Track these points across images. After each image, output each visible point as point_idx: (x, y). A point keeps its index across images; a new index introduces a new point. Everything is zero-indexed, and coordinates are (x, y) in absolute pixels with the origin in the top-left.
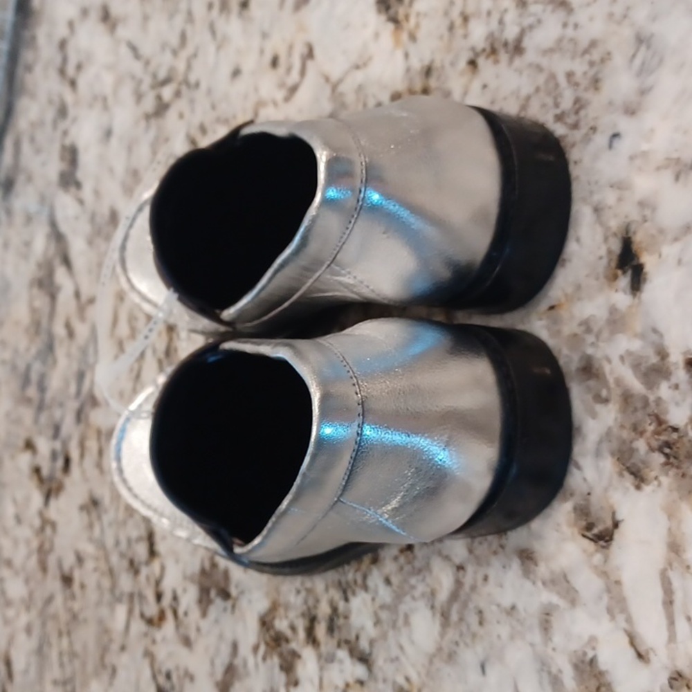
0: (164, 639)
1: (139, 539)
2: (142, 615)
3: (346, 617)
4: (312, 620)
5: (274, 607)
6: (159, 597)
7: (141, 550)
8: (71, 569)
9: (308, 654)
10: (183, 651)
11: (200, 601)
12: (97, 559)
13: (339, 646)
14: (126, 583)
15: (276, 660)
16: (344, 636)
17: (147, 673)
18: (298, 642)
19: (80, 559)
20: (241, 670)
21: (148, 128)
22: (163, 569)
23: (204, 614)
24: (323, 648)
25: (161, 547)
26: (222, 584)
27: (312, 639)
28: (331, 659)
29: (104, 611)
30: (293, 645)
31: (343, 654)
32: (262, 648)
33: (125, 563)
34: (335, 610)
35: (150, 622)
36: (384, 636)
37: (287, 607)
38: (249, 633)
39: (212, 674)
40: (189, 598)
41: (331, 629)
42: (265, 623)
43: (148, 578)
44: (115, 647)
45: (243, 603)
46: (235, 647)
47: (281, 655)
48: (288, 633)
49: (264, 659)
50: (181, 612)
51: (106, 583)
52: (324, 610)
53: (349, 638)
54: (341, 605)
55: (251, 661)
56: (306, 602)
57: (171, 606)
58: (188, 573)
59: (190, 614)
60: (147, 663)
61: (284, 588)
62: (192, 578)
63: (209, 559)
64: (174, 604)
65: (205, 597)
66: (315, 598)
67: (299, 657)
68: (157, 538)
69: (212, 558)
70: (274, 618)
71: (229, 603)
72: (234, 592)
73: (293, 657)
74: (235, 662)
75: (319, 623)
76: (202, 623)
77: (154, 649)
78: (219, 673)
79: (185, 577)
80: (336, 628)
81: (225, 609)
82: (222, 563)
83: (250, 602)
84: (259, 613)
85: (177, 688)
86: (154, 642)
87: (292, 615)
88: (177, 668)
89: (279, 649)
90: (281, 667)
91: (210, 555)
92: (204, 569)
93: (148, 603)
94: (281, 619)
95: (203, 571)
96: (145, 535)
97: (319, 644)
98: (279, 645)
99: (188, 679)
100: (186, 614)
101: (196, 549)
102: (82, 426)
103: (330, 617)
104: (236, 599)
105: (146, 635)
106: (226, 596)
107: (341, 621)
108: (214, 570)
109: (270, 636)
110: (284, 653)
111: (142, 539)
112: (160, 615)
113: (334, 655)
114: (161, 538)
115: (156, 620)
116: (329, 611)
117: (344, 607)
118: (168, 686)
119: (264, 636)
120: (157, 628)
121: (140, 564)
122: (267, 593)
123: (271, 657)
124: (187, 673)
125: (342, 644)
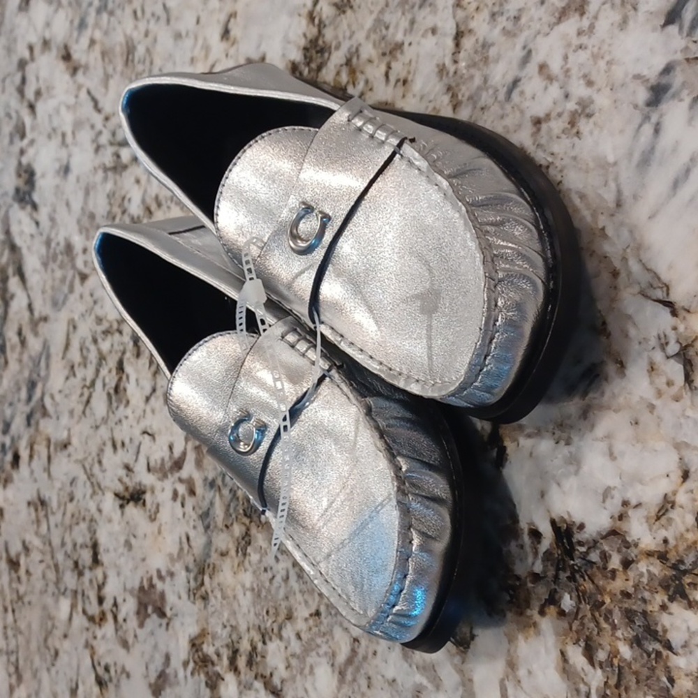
0: (103, 637)
1: (84, 546)
2: (84, 612)
3: (263, 657)
4: (235, 652)
5: (203, 634)
6: (101, 600)
7: (86, 556)
8: (18, 555)
9: (230, 678)
10: (122, 652)
11: (138, 613)
12: (43, 553)
13: (256, 678)
14: (70, 580)
15: (203, 677)
16: (261, 670)
17: (88, 661)
18: (222, 667)
19: (26, 549)
20: (172, 678)
21: (105, 179)
22: (105, 577)
23: (141, 625)
24: (242, 676)
25: (103, 557)
26: (159, 604)
27: (233, 666)
28: (249, 687)
29: (49, 600)
30: (218, 668)
31: (258, 685)
32: (191, 665)
33: (70, 564)
34: (254, 648)
35: (91, 619)
36: (293, 679)
37: (214, 637)
38: (181, 650)
39: (147, 676)
40: (128, 607)
41: (250, 663)
42: (195, 644)
43: (91, 581)
44: (58, 633)
45: (176, 623)
46: (167, 658)
47: (207, 674)
48: (215, 658)
49: (192, 674)
50: (120, 618)
51: (51, 575)
52: (245, 646)
53: (264, 674)
54: (260, 645)
55: (181, 673)
56: (230, 636)
57: (112, 611)
58: (129, 586)
59: (128, 621)
60: (87, 653)
61: (212, 621)
62: (131, 592)
63: (147, 580)
64: (114, 609)
65: (143, 611)
66: (238, 635)
67: (223, 679)
68: (101, 549)
69: (151, 579)
70: (203, 643)
71: (164, 621)
72: (169, 613)
73: (217, 678)
74: (168, 671)
75: (240, 656)
76: (139, 631)
77: (95, 643)
78: (153, 677)
79: (125, 589)
80: (254, 663)
81: (161, 625)
82: (159, 585)
83: (182, 624)
84: (190, 636)
85: (115, 680)
86: (95, 638)
87: (218, 644)
88: (115, 664)
89: (206, 669)
90: (207, 684)
91: (149, 575)
92: (143, 587)
93: (90, 603)
94: (208, 645)
95: (142, 588)
96: (90, 544)
97: (240, 673)
98: (206, 666)
99: (124, 676)
100: (125, 620)
101: (136, 568)
102: (32, 430)
103: (250, 653)
104: (170, 619)
105: (88, 629)
106: (162, 614)
107: (259, 659)
108: (152, 590)
109: (199, 657)
110: (210, 673)
111: (87, 546)
112: (102, 616)
113: (252, 684)
114: (104, 550)
115: (97, 620)
116: (249, 648)
117: (262, 648)
118: (106, 677)
119: (194, 655)
120: (97, 626)
121: (84, 567)
122: (197, 621)
123: (199, 674)
124: (124, 670)
125: (259, 677)
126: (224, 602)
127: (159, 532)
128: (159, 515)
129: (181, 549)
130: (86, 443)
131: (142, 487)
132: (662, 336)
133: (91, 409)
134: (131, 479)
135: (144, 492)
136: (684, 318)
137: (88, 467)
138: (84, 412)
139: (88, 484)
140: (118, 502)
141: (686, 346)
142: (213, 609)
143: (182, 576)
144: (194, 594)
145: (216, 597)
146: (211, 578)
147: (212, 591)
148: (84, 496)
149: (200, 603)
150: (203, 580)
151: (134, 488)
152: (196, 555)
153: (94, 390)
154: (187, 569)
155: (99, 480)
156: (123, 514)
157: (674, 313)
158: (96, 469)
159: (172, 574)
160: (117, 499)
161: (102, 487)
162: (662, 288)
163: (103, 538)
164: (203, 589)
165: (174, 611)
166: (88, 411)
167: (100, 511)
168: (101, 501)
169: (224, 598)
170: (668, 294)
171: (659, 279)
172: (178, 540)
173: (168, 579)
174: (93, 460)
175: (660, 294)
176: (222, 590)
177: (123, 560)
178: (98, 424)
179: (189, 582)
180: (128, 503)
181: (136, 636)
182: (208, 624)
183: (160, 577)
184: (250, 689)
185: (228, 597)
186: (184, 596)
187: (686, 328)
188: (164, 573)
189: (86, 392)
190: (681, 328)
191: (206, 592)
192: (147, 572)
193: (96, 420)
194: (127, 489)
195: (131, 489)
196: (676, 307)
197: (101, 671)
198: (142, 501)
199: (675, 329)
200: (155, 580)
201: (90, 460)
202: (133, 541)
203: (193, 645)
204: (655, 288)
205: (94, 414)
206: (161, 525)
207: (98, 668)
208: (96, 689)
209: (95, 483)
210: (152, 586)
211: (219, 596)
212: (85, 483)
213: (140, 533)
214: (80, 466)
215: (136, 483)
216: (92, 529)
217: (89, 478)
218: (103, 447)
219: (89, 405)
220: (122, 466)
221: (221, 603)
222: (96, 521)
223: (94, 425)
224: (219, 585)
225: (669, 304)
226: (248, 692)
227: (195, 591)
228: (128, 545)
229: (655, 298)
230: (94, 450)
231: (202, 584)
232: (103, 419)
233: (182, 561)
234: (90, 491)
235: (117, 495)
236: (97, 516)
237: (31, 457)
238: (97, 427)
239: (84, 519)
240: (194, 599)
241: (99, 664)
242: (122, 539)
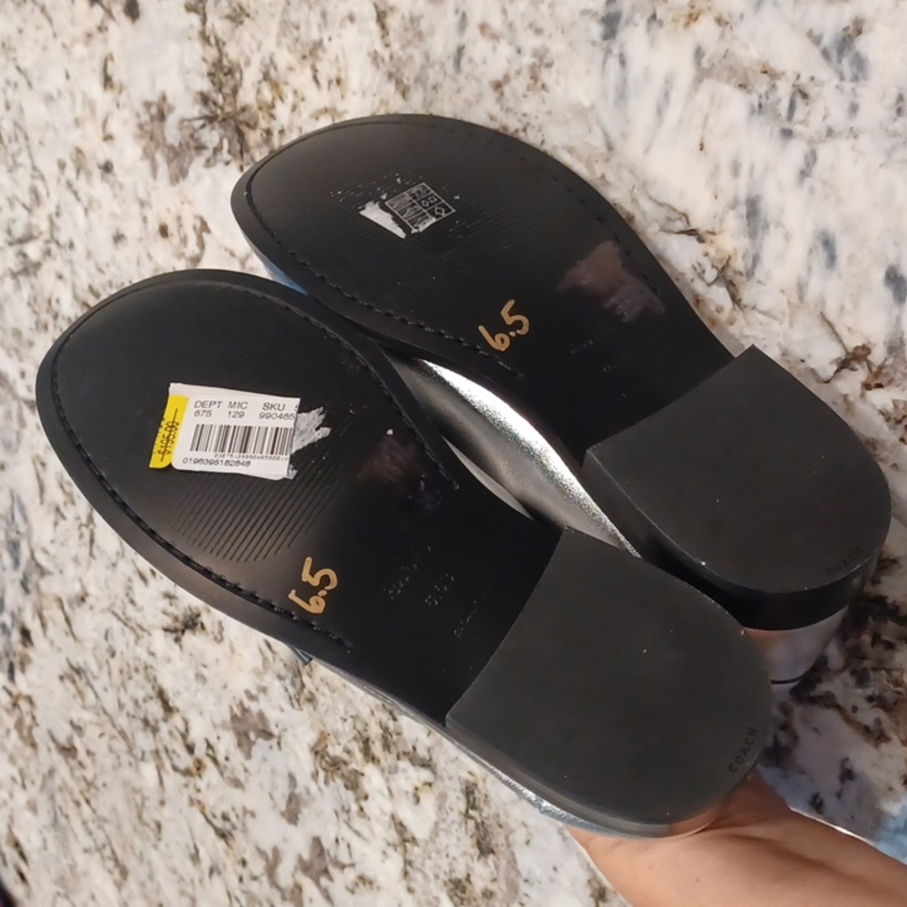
0: (208, 786)
1: (147, 699)
2: (175, 769)
3: (399, 734)
4: (366, 742)
5: (323, 737)
6: (190, 749)
7: (155, 709)
8: (70, 740)
9: (371, 771)
10: (236, 792)
11: (240, 745)
12: (99, 725)
13: (398, 758)
14: (144, 741)
15: (339, 782)
16: (401, 748)
17: (200, 818)
18: (357, 762)
19: (78, 728)
20: (304, 796)
21: (18, 285)
22: (186, 723)
23: (248, 756)
24: (383, 763)
25: (175, 702)
26: (260, 726)
27: (369, 756)
28: (394, 771)
30: (353, 766)
31: (404, 764)
32: (322, 774)
33: (138, 724)
34: (386, 729)
35: (187, 773)
37: (336, 735)
38: (304, 764)
39: (275, 806)
40: (226, 744)
41: (387, 746)
42: (318, 752)
43: (170, 733)
44: (152, 803)
45: (288, 738)
46: (292, 778)
47: (343, 776)
48: (345, 757)
49: (326, 782)
50: (221, 758)
51: (120, 745)
52: (375, 731)
53: (406, 751)
54: (391, 724)
55: (313, 788)
56: (354, 728)
57: (208, 755)
58: (218, 722)
59: (231, 758)
60: (196, 811)
61: (328, 719)
62: (224, 726)
63: (237, 706)
64: (210, 752)
65: (244, 741)
66: (362, 722)
67: (363, 775)
68: (170, 694)
69: (241, 703)
70: (326, 746)
71: (274, 742)
72: (275, 731)
73: (356, 777)
74: (297, 791)
75: (373, 743)
76: (248, 764)
77: (200, 797)
78: (283, 806)
79: (215, 726)
80: (391, 744)
81: (271, 747)
82: (253, 707)
83: (296, 736)
84: (309, 745)
85: (239, 826)
86: (199, 791)
87: (344, 741)
88: (233, 809)
89: (339, 772)
90: (346, 787)
91: (238, 702)
92: (236, 715)
93: (179, 756)
94: (333, 746)
95: (234, 718)
96: (153, 693)
97: (379, 761)
98: (338, 769)
99: (248, 816)
100: (227, 759)
101: (219, 699)
102: (34, 595)
103: (383, 736)
104: (279, 737)
105: (186, 786)
106: (268, 735)
107: (395, 737)
108: (247, 715)
109: (327, 762)
110: (346, 774)
111: (151, 698)
112: (197, 765)
113: (396, 767)
114: (174, 694)
115: (194, 770)
116: (380, 731)
117: (395, 725)
118: (228, 826)
119: (321, 763)
120: (197, 778)
121: (157, 721)
122: (312, 727)
123: (334, 781)
124: (245, 811)
125: (402, 757)
126: (335, 695)
127: (233, 650)
128: (225, 633)
129: (265, 660)
130: (108, 587)
131: (195, 611)
132: (697, 266)
133: (98, 548)
134: (177, 606)
135: (198, 615)
136: (712, 242)
137: (119, 612)
138: (91, 554)
139: (127, 629)
140: (171, 637)
141: (723, 268)
142: (325, 708)
143: (276, 688)
144: (298, 700)
145: (323, 694)
146: (310, 676)
147: (317, 690)
148: (128, 645)
149: (307, 707)
150: (302, 681)
151: (185, 616)
152: (284, 659)
153: (94, 525)
154: (280, 678)
155: (138, 622)
156: (181, 647)
157: (701, 240)
158: (131, 611)
159: (264, 690)
160: (168, 633)
161: (145, 627)
162: (680, 219)
163: (167, 682)
164: (306, 691)
165: (280, 726)
166: (95, 552)
167: (152, 654)
168: (150, 643)
169: (333, 691)
170: (688, 223)
171: (675, 210)
172: (258, 652)
173: (261, 696)
174: (123, 601)
175: (680, 225)
176: (327, 684)
177: (200, 696)
178: (114, 561)
179: (287, 690)
180: (183, 632)
181: (246, 770)
182: (324, 725)
183: (252, 697)
184: (396, 772)
185: (337, 689)
186: (287, 706)
187: (717, 251)
188: (254, 692)
189: (86, 532)
190: (712, 252)
191: (310, 693)
192: (234, 698)
193: (109, 559)
194: (176, 619)
195: (181, 618)
196: (701, 232)
197: (219, 823)
198: (199, 626)
199: (706, 255)
200: (247, 703)
201: (119, 603)
202: (205, 672)
203: (316, 753)
204: (674, 221)
205: (105, 553)
206: (231, 643)
207: (214, 821)
208: (221, 844)
209: (135, 627)
210: (245, 710)
211: (326, 691)
212: (123, 631)
213: (210, 660)
214: (109, 614)
215: (186, 610)
216: (151, 677)
217: (126, 624)
218: (130, 584)
219: (95, 544)
220: (161, 596)
221: (331, 697)
222: (152, 667)
223: (110, 564)
224: (322, 680)
225: (692, 232)
226: (396, 776)
227: (297, 697)
228: (201, 678)
229: (677, 230)
230: (121, 592)
231: (303, 686)
232: (118, 553)
233: (270, 671)
234: (132, 637)
235: (166, 630)
236: (150, 661)
237: (44, 625)
238: (114, 565)
239: (137, 670)
240: (299, 704)
241: (215, 816)
242: (191, 675)
